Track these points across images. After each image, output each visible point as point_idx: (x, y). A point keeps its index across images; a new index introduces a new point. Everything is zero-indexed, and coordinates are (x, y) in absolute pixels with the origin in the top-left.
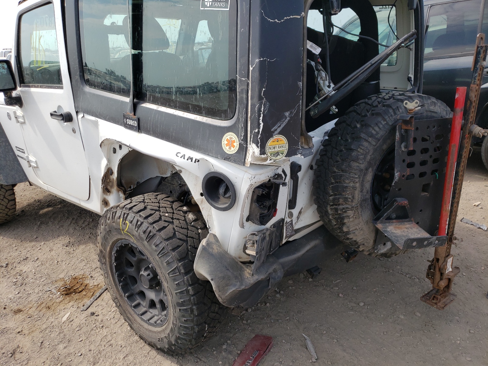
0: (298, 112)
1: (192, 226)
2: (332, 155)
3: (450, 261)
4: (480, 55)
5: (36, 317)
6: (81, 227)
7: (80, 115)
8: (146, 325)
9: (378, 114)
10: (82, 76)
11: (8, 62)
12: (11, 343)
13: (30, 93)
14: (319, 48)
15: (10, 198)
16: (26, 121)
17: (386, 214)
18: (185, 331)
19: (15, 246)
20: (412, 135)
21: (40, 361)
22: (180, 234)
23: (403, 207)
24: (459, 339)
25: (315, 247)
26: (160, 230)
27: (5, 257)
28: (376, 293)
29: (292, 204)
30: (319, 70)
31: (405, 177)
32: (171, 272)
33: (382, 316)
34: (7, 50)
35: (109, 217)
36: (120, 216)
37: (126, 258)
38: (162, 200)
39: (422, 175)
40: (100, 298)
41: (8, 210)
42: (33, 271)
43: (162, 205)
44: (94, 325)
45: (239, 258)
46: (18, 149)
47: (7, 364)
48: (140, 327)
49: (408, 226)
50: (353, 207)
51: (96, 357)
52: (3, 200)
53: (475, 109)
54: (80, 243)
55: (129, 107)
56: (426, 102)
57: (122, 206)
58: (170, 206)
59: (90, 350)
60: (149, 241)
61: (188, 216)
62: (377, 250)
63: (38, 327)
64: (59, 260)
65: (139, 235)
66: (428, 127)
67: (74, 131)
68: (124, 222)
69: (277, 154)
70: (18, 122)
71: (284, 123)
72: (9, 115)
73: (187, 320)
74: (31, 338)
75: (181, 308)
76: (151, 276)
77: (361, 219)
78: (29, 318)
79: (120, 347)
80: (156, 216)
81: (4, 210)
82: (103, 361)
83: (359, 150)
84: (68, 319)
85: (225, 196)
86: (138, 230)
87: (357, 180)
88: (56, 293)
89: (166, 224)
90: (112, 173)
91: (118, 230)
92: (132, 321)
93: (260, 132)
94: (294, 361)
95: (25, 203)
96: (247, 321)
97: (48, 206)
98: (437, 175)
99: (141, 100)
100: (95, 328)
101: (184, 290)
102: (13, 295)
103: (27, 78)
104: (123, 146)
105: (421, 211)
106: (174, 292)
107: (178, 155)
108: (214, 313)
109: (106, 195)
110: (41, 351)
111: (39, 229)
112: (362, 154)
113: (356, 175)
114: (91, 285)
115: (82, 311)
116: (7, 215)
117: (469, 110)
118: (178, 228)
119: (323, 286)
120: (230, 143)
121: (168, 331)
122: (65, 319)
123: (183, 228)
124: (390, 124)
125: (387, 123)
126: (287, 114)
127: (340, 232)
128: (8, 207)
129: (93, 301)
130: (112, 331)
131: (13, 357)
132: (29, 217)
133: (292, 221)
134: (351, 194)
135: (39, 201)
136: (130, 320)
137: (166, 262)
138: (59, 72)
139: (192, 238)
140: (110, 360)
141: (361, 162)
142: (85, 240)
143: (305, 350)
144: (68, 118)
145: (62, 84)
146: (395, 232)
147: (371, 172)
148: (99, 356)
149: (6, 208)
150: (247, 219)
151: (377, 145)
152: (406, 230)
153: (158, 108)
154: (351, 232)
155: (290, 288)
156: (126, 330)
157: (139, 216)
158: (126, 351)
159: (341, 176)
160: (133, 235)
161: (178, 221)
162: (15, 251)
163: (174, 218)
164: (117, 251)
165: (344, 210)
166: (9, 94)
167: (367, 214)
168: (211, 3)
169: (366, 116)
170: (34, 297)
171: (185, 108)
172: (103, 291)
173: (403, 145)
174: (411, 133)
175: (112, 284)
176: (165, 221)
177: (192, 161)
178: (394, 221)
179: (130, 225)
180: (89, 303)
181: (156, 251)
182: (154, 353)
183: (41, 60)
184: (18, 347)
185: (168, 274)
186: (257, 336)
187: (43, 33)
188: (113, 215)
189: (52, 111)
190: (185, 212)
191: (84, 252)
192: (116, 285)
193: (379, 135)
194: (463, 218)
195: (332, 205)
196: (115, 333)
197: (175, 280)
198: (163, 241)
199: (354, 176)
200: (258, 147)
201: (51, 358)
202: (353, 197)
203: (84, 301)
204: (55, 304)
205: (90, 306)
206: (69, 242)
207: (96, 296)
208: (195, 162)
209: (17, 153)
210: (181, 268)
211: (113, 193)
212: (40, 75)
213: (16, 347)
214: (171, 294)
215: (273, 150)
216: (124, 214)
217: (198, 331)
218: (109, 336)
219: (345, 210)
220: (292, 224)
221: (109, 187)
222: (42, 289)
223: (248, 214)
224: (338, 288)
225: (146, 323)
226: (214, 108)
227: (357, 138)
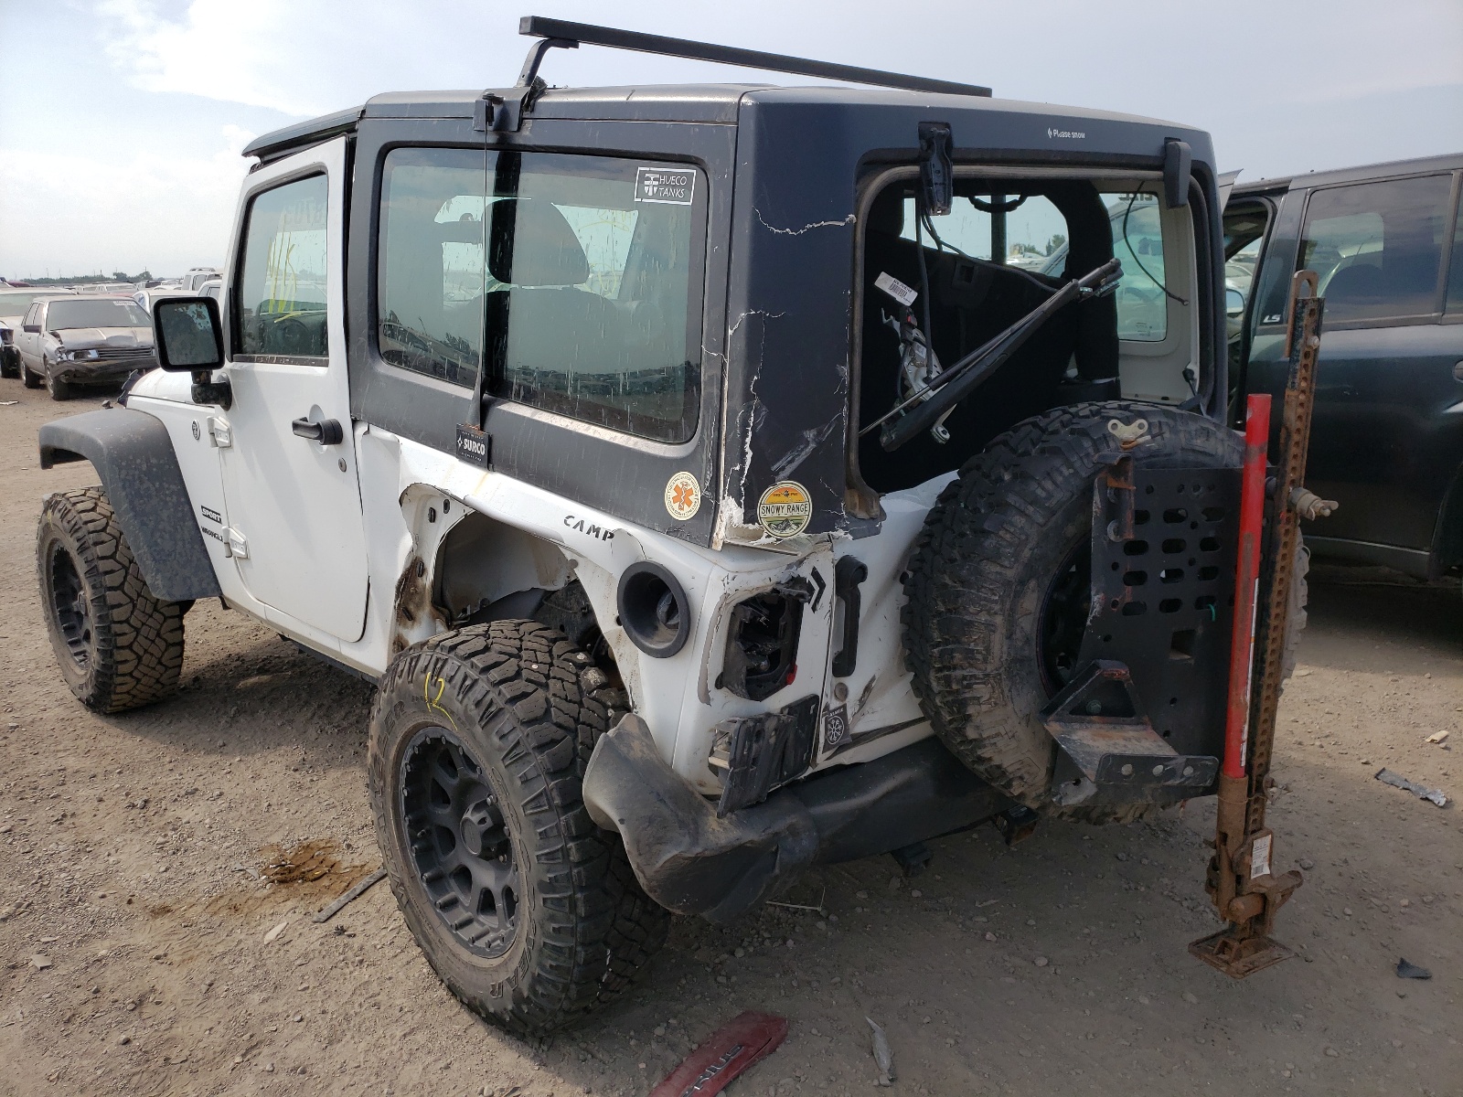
0: (836, 434)
1: (594, 699)
2: (941, 544)
3: (1261, 846)
4: (1302, 320)
5: (203, 926)
6: (339, 726)
7: (362, 429)
8: (465, 955)
9: (1056, 451)
10: (374, 340)
11: (210, 303)
12: (137, 981)
13: (250, 374)
14: (913, 292)
15: (171, 638)
16: (235, 443)
17: (1072, 697)
18: (555, 960)
19: (168, 760)
20: (1131, 503)
21: (201, 1026)
22: (561, 714)
23: (1118, 685)
24: (1291, 1066)
25: (908, 785)
26: (513, 700)
27: (142, 785)
28: (1089, 940)
29: (843, 663)
30: (909, 343)
31: (1121, 606)
32: (528, 802)
33: (1091, 994)
34: (201, 273)
35: (402, 671)
36: (427, 667)
37: (434, 780)
38: (530, 633)
39: (1170, 606)
40: (363, 896)
41: (164, 669)
42: (207, 821)
43: (526, 644)
44: (341, 957)
45: (701, 785)
46: (208, 513)
47: (120, 1025)
48: (453, 959)
49: (1131, 734)
50: (988, 675)
51: (338, 1028)
52: (153, 641)
53: (1303, 450)
54: (330, 764)
55: (472, 411)
56: (1180, 428)
57: (434, 642)
58: (547, 649)
59: (324, 1012)
60: (486, 724)
61: (586, 674)
62: (1059, 796)
63: (206, 949)
64: (274, 801)
65: (466, 711)
66: (1181, 488)
67: (343, 467)
68: (434, 680)
69: (785, 524)
70: (216, 444)
71: (803, 453)
72: (195, 427)
73: (560, 928)
74: (185, 974)
75: (548, 896)
76: (489, 823)
77: (1010, 707)
78: (185, 927)
79: (397, 1012)
80: (510, 667)
81: (154, 668)
82: (353, 1037)
83: (1001, 533)
84: (278, 938)
85: (669, 623)
86: (463, 698)
87: (997, 607)
88: (257, 877)
89: (531, 688)
90: (422, 571)
91: (419, 701)
92: (433, 945)
93: (746, 472)
94: (832, 1078)
95: (204, 661)
96: (728, 978)
97: (261, 671)
98: (1213, 611)
99: (501, 397)
100: (343, 964)
101: (558, 850)
102: (154, 874)
103: (248, 343)
104: (453, 504)
105: (1173, 701)
106: (534, 854)
107: (569, 521)
108: (630, 920)
109: (405, 626)
110: (205, 1004)
111: (231, 726)
112: (1010, 544)
113: (995, 595)
114: (345, 864)
115: (315, 922)
116: (158, 681)
117: (1286, 451)
118: (558, 699)
119: (946, 910)
120: (682, 495)
121: (515, 964)
122: (271, 936)
123: (570, 701)
124: (1084, 475)
125: (1076, 473)
126: (810, 435)
127: (962, 743)
128: (163, 660)
129: (344, 902)
130: (384, 974)
131: (136, 1012)
132: (209, 695)
133: (844, 707)
134: (984, 643)
135: (240, 658)
136: (429, 942)
137: (520, 777)
138: (322, 329)
139: (589, 725)
140: (369, 1038)
141: (1006, 563)
142: (345, 758)
143: (868, 1056)
144: (331, 434)
145: (327, 355)
146: (1091, 743)
147: (1033, 591)
148: (345, 1026)
149: (160, 663)
150: (717, 680)
151: (1050, 524)
152: (1123, 742)
153: (534, 414)
154: (987, 742)
155: (859, 910)
156: (417, 975)
157: (469, 665)
158: (412, 1020)
159: (958, 595)
160: (452, 713)
161: (559, 684)
162: (168, 772)
163: (552, 675)
164: (414, 759)
165: (965, 683)
166: (203, 376)
167: (1026, 698)
168: (655, 189)
169: (1027, 453)
170: (203, 883)
171: (592, 416)
172: (373, 880)
173: (1111, 528)
174: (1128, 498)
175: (394, 846)
176: (528, 680)
177: (597, 536)
178: (1094, 718)
179: (448, 686)
180: (334, 905)
181: (500, 749)
182: (480, 1030)
183: (286, 299)
184: (153, 990)
185: (524, 806)
186: (746, 1014)
187: (299, 237)
188: (410, 664)
189: (296, 417)
190: (582, 666)
191: (337, 787)
192: (403, 850)
193: (1054, 502)
194: (1384, 769)
195: (940, 670)
196: (390, 978)
197: (537, 823)
198: (518, 725)
199: (989, 595)
200: (740, 505)
201: (228, 1020)
202: (988, 649)
203: (323, 901)
204: (250, 902)
205: (335, 913)
206: (304, 760)
207: (355, 889)
208: (604, 539)
209: (203, 522)
210: (555, 793)
211: (420, 623)
212: (279, 333)
213: (147, 989)
214: (526, 861)
215: (776, 515)
216: (438, 660)
217: (587, 963)
218: (375, 984)
219: (968, 683)
220: (843, 715)
221: (412, 607)
222: (224, 866)
223: (720, 670)
224: (985, 920)
225: (467, 947)
226: (653, 416)
227: (999, 506)
